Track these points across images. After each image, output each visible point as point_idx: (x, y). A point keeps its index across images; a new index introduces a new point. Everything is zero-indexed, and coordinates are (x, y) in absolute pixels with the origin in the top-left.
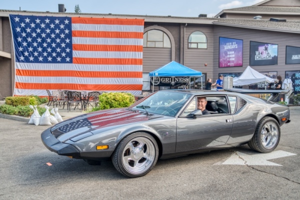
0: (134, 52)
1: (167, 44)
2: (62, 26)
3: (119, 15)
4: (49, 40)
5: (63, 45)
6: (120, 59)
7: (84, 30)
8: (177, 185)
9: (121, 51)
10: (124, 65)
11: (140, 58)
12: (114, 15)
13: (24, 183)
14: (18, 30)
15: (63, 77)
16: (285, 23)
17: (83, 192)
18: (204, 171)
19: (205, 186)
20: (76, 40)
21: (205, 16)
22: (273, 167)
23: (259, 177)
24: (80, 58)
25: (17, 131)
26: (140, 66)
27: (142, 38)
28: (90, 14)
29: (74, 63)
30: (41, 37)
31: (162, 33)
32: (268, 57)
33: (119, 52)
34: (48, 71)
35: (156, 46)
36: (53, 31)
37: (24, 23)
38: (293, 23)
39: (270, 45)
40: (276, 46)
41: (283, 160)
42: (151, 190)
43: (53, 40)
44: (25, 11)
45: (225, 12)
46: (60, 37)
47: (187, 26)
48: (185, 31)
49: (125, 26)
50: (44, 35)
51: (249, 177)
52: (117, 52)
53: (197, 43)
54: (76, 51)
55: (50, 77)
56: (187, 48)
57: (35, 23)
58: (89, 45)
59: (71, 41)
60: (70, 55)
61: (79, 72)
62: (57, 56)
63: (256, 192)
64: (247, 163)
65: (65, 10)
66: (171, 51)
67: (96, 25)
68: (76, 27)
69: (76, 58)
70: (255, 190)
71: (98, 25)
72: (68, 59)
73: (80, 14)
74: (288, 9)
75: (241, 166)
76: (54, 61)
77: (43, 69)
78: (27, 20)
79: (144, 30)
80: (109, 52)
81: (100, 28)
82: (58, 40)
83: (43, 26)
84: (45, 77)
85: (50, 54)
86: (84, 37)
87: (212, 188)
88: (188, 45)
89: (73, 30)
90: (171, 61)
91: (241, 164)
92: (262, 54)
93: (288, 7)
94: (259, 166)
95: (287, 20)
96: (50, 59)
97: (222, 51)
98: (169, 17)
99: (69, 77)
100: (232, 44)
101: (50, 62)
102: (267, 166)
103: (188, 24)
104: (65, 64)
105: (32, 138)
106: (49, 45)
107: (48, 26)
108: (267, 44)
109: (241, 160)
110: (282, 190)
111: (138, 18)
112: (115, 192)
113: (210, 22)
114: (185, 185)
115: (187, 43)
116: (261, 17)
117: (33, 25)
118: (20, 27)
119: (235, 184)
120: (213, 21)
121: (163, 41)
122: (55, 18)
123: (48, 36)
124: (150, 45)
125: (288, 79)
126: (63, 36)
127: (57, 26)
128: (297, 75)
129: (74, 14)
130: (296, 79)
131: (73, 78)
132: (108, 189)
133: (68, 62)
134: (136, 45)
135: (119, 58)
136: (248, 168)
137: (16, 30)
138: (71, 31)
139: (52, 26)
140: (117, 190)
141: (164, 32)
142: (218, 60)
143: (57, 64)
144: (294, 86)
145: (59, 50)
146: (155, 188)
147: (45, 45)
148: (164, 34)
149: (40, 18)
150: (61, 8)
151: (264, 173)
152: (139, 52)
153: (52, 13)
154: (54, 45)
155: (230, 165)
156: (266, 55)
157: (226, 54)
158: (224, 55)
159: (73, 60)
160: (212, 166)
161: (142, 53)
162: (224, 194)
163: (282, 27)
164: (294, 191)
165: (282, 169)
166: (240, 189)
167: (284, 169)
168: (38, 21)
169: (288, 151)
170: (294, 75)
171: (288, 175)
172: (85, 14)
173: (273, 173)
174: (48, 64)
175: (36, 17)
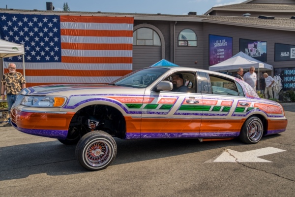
0: (123, 51)
1: (157, 42)
2: (50, 25)
3: (108, 13)
4: (37, 39)
5: (52, 44)
6: (110, 58)
7: (73, 29)
8: (169, 183)
9: (110, 49)
10: (114, 64)
11: (130, 56)
12: (103, 13)
13: (12, 185)
14: (5, 28)
15: (51, 76)
16: (273, 21)
17: (74, 192)
18: (196, 169)
19: (197, 184)
20: (65, 39)
21: (195, 13)
22: (264, 164)
23: (250, 174)
24: (69, 57)
25: (5, 132)
26: (130, 64)
27: (132, 36)
28: (79, 12)
29: (63, 62)
30: (28, 36)
31: (152, 30)
32: (257, 54)
33: (108, 51)
34: (37, 70)
35: (146, 45)
36: (41, 29)
37: (12, 21)
38: (281, 21)
39: (259, 42)
40: (265, 44)
41: (273, 157)
42: (143, 189)
43: (42, 39)
44: (12, 10)
45: (214, 9)
46: (48, 36)
47: (177, 23)
48: (174, 29)
49: (114, 24)
50: (31, 34)
51: (240, 174)
52: (106, 51)
53: (187, 41)
54: (65, 50)
55: (38, 77)
56: (177, 46)
57: (22, 21)
58: (78, 44)
59: (59, 40)
60: (58, 53)
61: (68, 70)
62: (46, 55)
63: (247, 189)
64: (238, 161)
65: (54, 8)
66: (161, 49)
67: (85, 24)
68: (64, 25)
69: (65, 57)
70: (246, 187)
71: (87, 23)
72: (56, 58)
73: (69, 12)
74: (276, 6)
75: (232, 163)
76: (43, 60)
77: (32, 69)
78: (15, 19)
79: (134, 28)
80: (98, 51)
81: (89, 26)
82: (47, 39)
83: (31, 24)
84: (34, 77)
85: (38, 53)
86: (73, 35)
87: (203, 186)
88: (178, 43)
89: (61, 28)
90: (161, 59)
91: (232, 161)
92: (251, 51)
93: (276, 5)
94: (249, 163)
95: (275, 18)
96: (38, 58)
97: (212, 48)
98: (159, 14)
99: (57, 77)
100: (222, 42)
101: (38, 61)
102: (257, 163)
103: (177, 21)
104: (54, 63)
105: (21, 139)
106: (38, 44)
107: (36, 24)
108: (257, 41)
109: (232, 157)
110: (272, 186)
111: (127, 16)
112: (106, 192)
113: (200, 20)
114: (177, 183)
115: (177, 41)
116: (250, 14)
117: (20, 24)
118: (7, 25)
119: (226, 181)
120: (202, 18)
121: (153, 39)
122: (44, 16)
123: (36, 34)
124: (140, 43)
125: (278, 76)
126: (51, 34)
127: (45, 25)
128: (287, 72)
129: (63, 12)
130: (285, 76)
131: (62, 77)
132: (99, 189)
133: (56, 61)
134: (126, 43)
135: (109, 56)
136: (239, 165)
137: (3, 29)
138: (59, 30)
139: (40, 24)
140: (108, 189)
141: (154, 30)
142: (208, 58)
143: (46, 63)
144: (283, 83)
145: (47, 49)
146: (147, 187)
147: (33, 44)
148: (154, 32)
149: (27, 16)
150: (49, 6)
151: (254, 170)
152: (129, 51)
153: (39, 11)
154: (42, 44)
155: (221, 163)
156: (255, 52)
157: (216, 52)
158: (214, 52)
159: (62, 59)
160: (203, 164)
161: (132, 51)
162: (215, 192)
163: (271, 24)
164: (284, 187)
165: (272, 166)
166: (232, 187)
167: (274, 165)
168: (25, 19)
169: (278, 148)
170: (283, 72)
171: (278, 171)
172: (74, 12)
173: (264, 170)
174: (36, 63)
175: (24, 16)
